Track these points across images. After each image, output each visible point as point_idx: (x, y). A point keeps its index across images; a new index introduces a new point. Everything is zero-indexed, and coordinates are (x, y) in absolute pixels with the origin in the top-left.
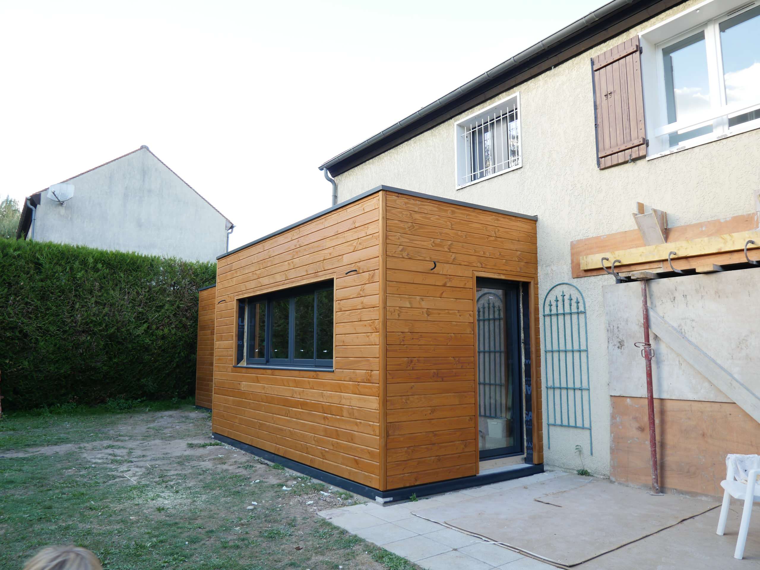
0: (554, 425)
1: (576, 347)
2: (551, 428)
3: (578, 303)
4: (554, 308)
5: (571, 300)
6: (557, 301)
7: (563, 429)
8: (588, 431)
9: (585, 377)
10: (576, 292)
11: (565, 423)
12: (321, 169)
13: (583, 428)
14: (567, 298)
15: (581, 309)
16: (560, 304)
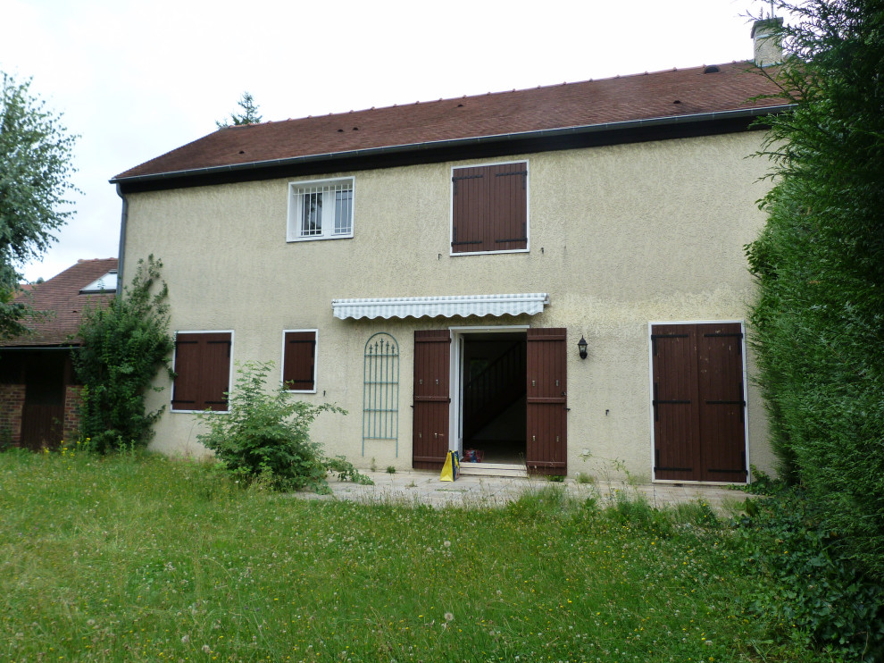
0: (369, 438)
1: (390, 380)
2: (366, 441)
3: (393, 348)
4: (373, 351)
5: (388, 345)
6: (377, 345)
7: (376, 442)
8: (395, 442)
9: (395, 402)
10: (392, 340)
11: (377, 436)
12: (111, 182)
13: (391, 439)
14: (384, 344)
15: (396, 352)
16: (379, 349)
